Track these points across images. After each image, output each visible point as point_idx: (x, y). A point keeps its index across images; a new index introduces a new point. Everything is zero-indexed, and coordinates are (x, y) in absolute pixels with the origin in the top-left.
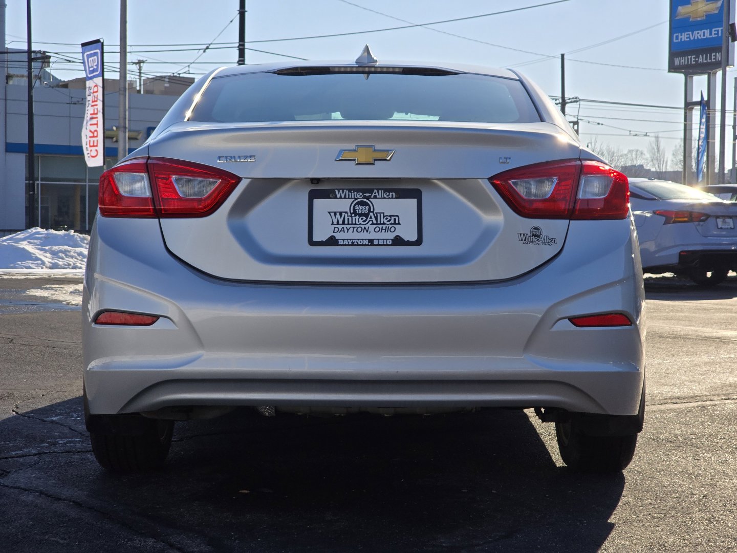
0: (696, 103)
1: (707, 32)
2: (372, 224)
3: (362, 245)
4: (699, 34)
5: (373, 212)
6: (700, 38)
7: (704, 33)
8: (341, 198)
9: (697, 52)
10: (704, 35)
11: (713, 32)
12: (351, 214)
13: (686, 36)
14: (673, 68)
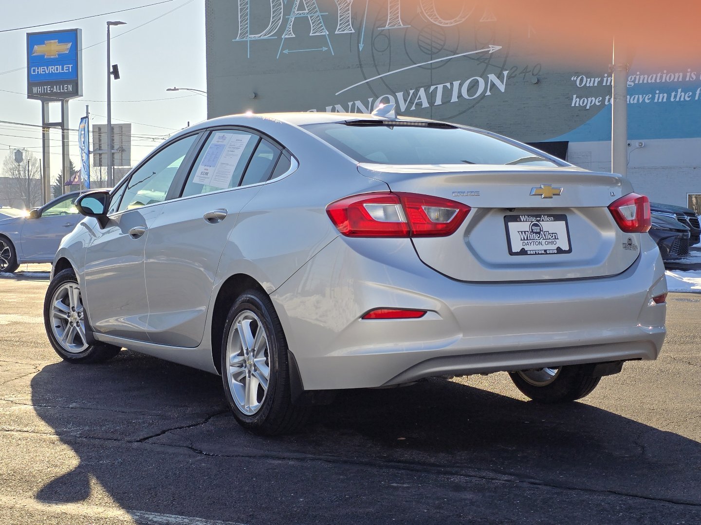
0: (55, 125)
1: (60, 67)
2: (543, 239)
3: (541, 254)
4: (52, 69)
5: (542, 231)
6: (54, 72)
7: (57, 68)
8: (524, 221)
9: (52, 84)
10: (57, 70)
11: (65, 69)
12: (531, 232)
13: (42, 70)
14: (31, 95)
